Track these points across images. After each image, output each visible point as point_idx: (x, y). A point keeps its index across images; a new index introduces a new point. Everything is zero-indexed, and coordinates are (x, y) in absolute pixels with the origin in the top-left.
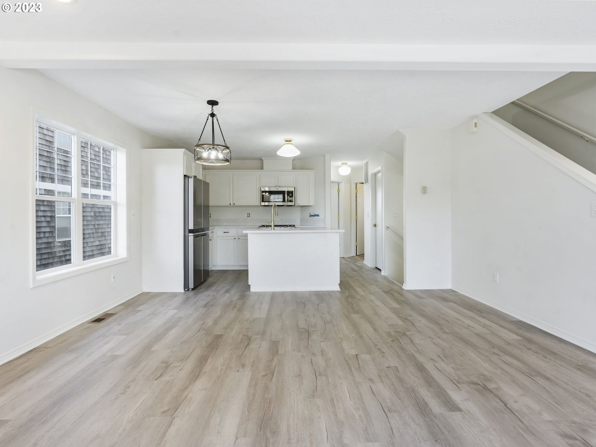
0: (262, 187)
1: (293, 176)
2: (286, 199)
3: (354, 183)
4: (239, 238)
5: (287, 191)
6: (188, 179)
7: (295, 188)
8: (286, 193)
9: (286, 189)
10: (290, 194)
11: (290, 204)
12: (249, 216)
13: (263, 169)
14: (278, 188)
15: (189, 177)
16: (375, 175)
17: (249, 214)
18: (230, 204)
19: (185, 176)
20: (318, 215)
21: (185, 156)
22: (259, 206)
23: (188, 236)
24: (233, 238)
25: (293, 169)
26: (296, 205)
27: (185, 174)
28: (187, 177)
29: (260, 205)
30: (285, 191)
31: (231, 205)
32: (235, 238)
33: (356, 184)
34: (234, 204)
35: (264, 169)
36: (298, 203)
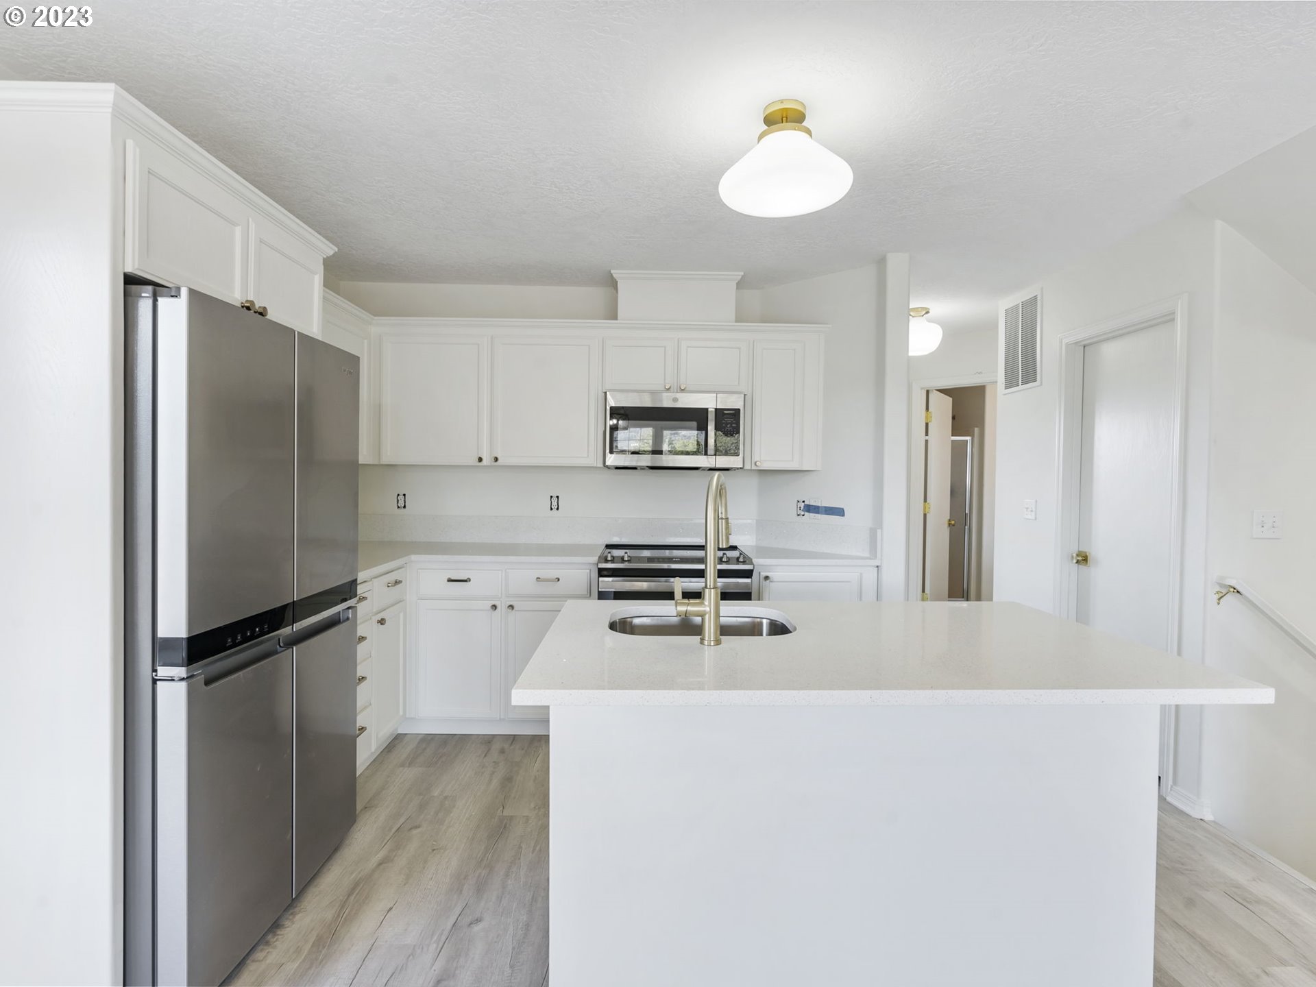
0: (610, 390)
1: (739, 348)
2: (711, 441)
3: (922, 389)
4: (511, 607)
5: (716, 409)
6: (150, 302)
7: (745, 395)
8: (711, 417)
9: (709, 402)
10: (729, 421)
11: (722, 461)
12: (554, 505)
13: (616, 318)
14: (679, 395)
15: (158, 289)
16: (1084, 347)
17: (555, 499)
18: (480, 460)
19: (131, 281)
20: (839, 512)
21: (130, 143)
22: (596, 467)
23: (155, 681)
24: (489, 608)
25: (737, 321)
26: (746, 468)
27: (129, 269)
28: (150, 288)
29: (600, 465)
30: (707, 409)
31: (485, 462)
32: (494, 607)
33: (928, 392)
34: (496, 459)
35: (619, 318)
36: (756, 458)
